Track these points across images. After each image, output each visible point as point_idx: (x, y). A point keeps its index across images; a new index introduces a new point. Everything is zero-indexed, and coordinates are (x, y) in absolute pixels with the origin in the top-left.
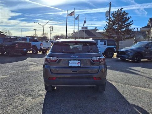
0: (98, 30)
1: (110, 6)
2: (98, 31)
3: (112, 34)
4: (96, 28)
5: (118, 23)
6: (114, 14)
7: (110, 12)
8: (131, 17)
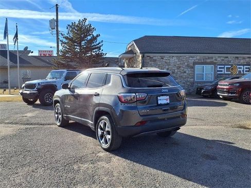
0: (30, 52)
1: (57, 10)
2: (30, 54)
3: (71, 61)
4: (26, 48)
5: (80, 43)
6: (72, 26)
7: (57, 21)
8: (99, 35)
